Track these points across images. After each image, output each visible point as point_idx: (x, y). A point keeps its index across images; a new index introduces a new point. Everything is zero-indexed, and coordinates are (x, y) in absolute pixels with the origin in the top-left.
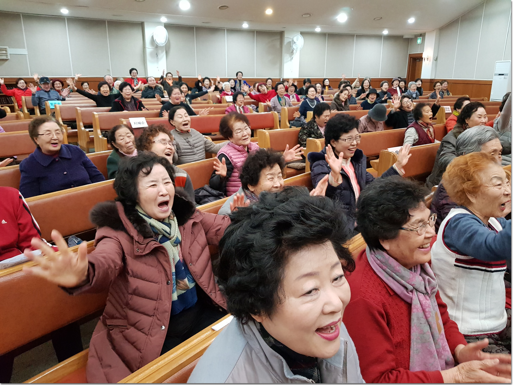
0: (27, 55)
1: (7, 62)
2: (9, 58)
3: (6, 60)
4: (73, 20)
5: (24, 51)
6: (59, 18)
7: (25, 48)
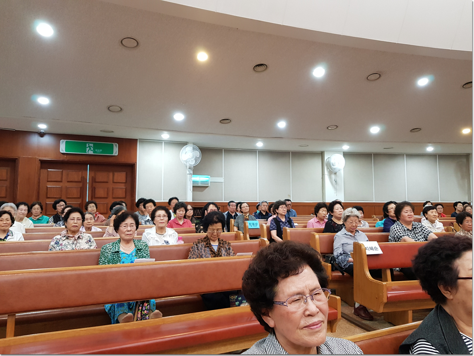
0: (223, 183)
1: (207, 189)
2: (210, 185)
3: (207, 187)
4: (264, 152)
5: (221, 180)
6: (252, 151)
7: (222, 177)
